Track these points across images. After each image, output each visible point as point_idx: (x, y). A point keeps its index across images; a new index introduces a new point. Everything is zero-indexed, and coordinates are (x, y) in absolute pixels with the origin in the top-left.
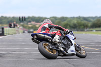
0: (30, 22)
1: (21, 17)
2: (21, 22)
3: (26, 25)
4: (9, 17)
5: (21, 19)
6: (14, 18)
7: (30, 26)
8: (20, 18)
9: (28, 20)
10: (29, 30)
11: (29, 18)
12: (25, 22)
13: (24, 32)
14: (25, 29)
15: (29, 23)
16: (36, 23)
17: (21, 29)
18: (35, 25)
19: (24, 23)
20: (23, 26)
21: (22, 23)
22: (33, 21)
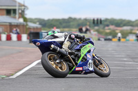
0: (108, 26)
1: (96, 19)
2: (95, 26)
3: (101, 30)
4: (80, 19)
5: (96, 22)
6: (86, 20)
7: (108, 31)
8: (94, 20)
9: (106, 23)
10: (105, 37)
11: (106, 20)
12: (101, 26)
13: (99, 40)
14: (100, 36)
15: (106, 28)
16: (116, 28)
17: (95, 34)
18: (114, 31)
19: (100, 28)
20: (97, 31)
21: (96, 28)
22: (112, 25)
